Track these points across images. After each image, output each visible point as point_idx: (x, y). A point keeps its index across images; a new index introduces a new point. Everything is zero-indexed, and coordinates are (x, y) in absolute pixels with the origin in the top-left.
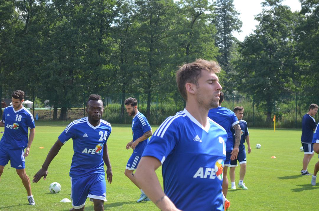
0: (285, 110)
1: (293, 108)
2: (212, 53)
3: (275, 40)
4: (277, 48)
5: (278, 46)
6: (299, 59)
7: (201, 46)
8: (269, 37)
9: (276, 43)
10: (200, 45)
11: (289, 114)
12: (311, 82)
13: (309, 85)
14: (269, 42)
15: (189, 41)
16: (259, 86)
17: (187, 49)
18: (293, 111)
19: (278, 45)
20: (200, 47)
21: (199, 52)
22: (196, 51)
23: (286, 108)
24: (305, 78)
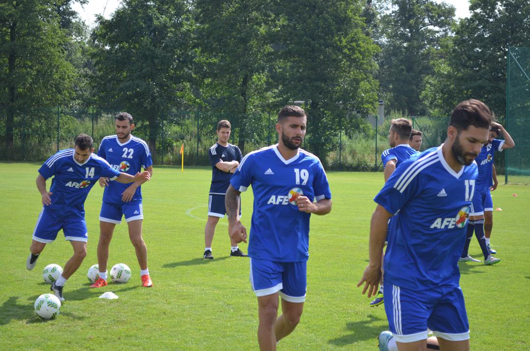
0: (176, 135)
1: (188, 132)
2: (54, 37)
3: (163, 18)
4: (167, 34)
5: (169, 30)
6: (202, 52)
7: (39, 24)
8: (155, 15)
9: (167, 24)
10: (37, 23)
11: (183, 142)
12: (219, 91)
13: (215, 94)
14: (156, 22)
15: (18, 16)
16: (137, 95)
17: (12, 28)
18: (188, 137)
19: (170, 28)
20: (36, 27)
21: (34, 35)
22: (28, 34)
23: (176, 133)
24: (211, 83)
